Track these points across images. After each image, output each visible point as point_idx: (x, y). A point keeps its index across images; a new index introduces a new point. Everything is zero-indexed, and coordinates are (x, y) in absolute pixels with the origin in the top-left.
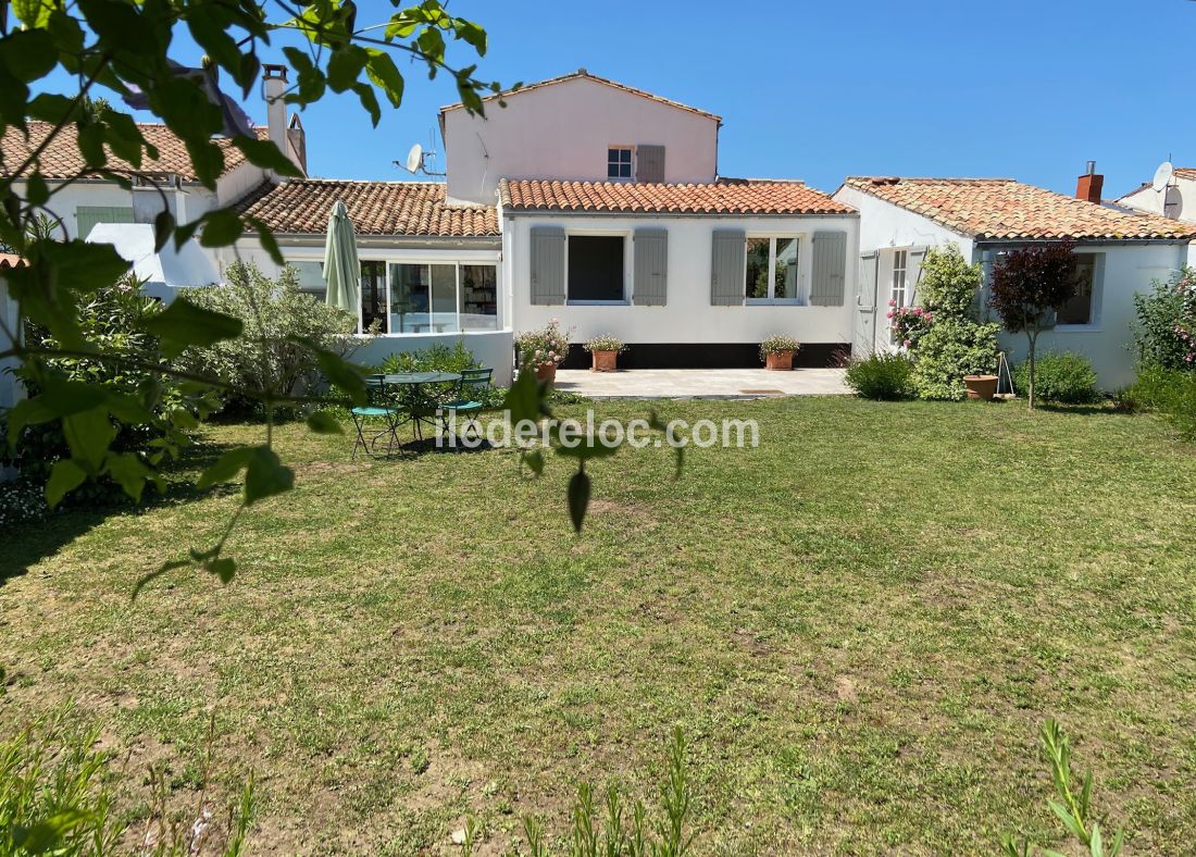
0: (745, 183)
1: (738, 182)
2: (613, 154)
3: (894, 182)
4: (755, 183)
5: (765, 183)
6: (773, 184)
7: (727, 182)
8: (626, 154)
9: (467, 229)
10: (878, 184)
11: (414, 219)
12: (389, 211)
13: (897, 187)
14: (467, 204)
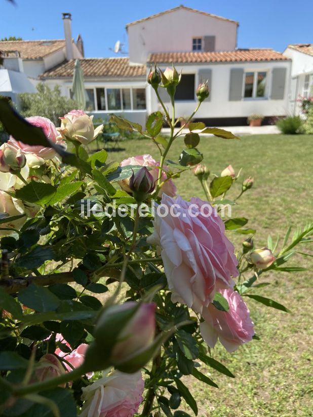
0: (248, 50)
1: (245, 50)
2: (194, 41)
3: (308, 46)
4: (253, 50)
5: (256, 50)
6: (259, 50)
7: (241, 50)
8: (200, 41)
9: (135, 73)
10: (301, 47)
11: (116, 71)
12: (108, 68)
13: (309, 48)
14: (137, 64)
